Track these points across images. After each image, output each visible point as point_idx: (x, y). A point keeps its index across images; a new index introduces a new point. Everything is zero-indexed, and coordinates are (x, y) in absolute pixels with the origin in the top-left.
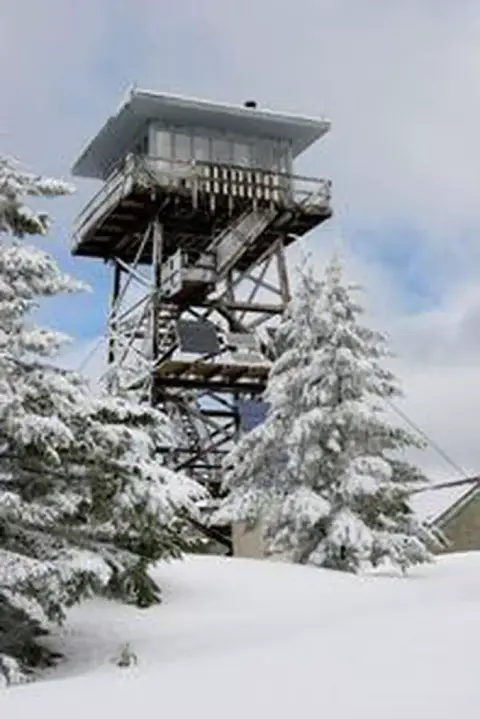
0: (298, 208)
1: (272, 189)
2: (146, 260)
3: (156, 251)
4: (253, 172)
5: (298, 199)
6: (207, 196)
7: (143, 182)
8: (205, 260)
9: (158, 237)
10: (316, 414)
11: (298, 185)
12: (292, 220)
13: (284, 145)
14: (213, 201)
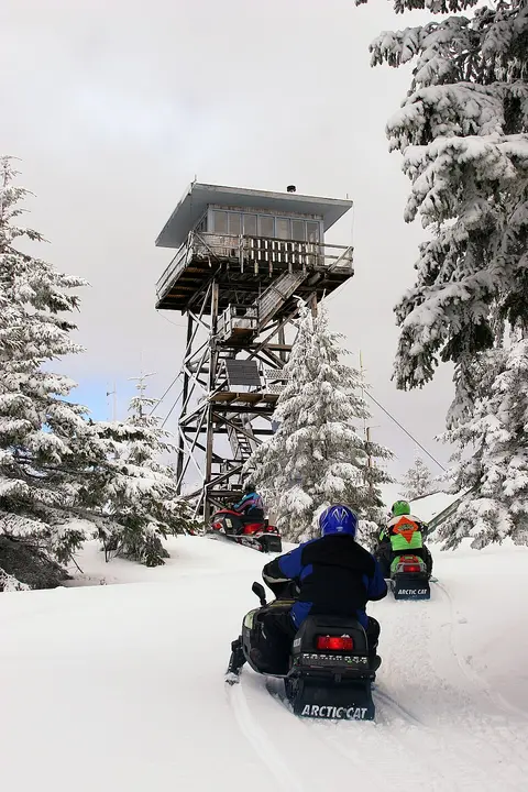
0: (326, 270)
1: (304, 255)
2: (207, 311)
3: (214, 305)
4: (289, 242)
5: (328, 262)
6: (252, 263)
7: (202, 253)
8: (250, 312)
9: (215, 295)
10: (303, 432)
11: (327, 251)
12: (320, 280)
13: (317, 218)
14: (256, 265)
